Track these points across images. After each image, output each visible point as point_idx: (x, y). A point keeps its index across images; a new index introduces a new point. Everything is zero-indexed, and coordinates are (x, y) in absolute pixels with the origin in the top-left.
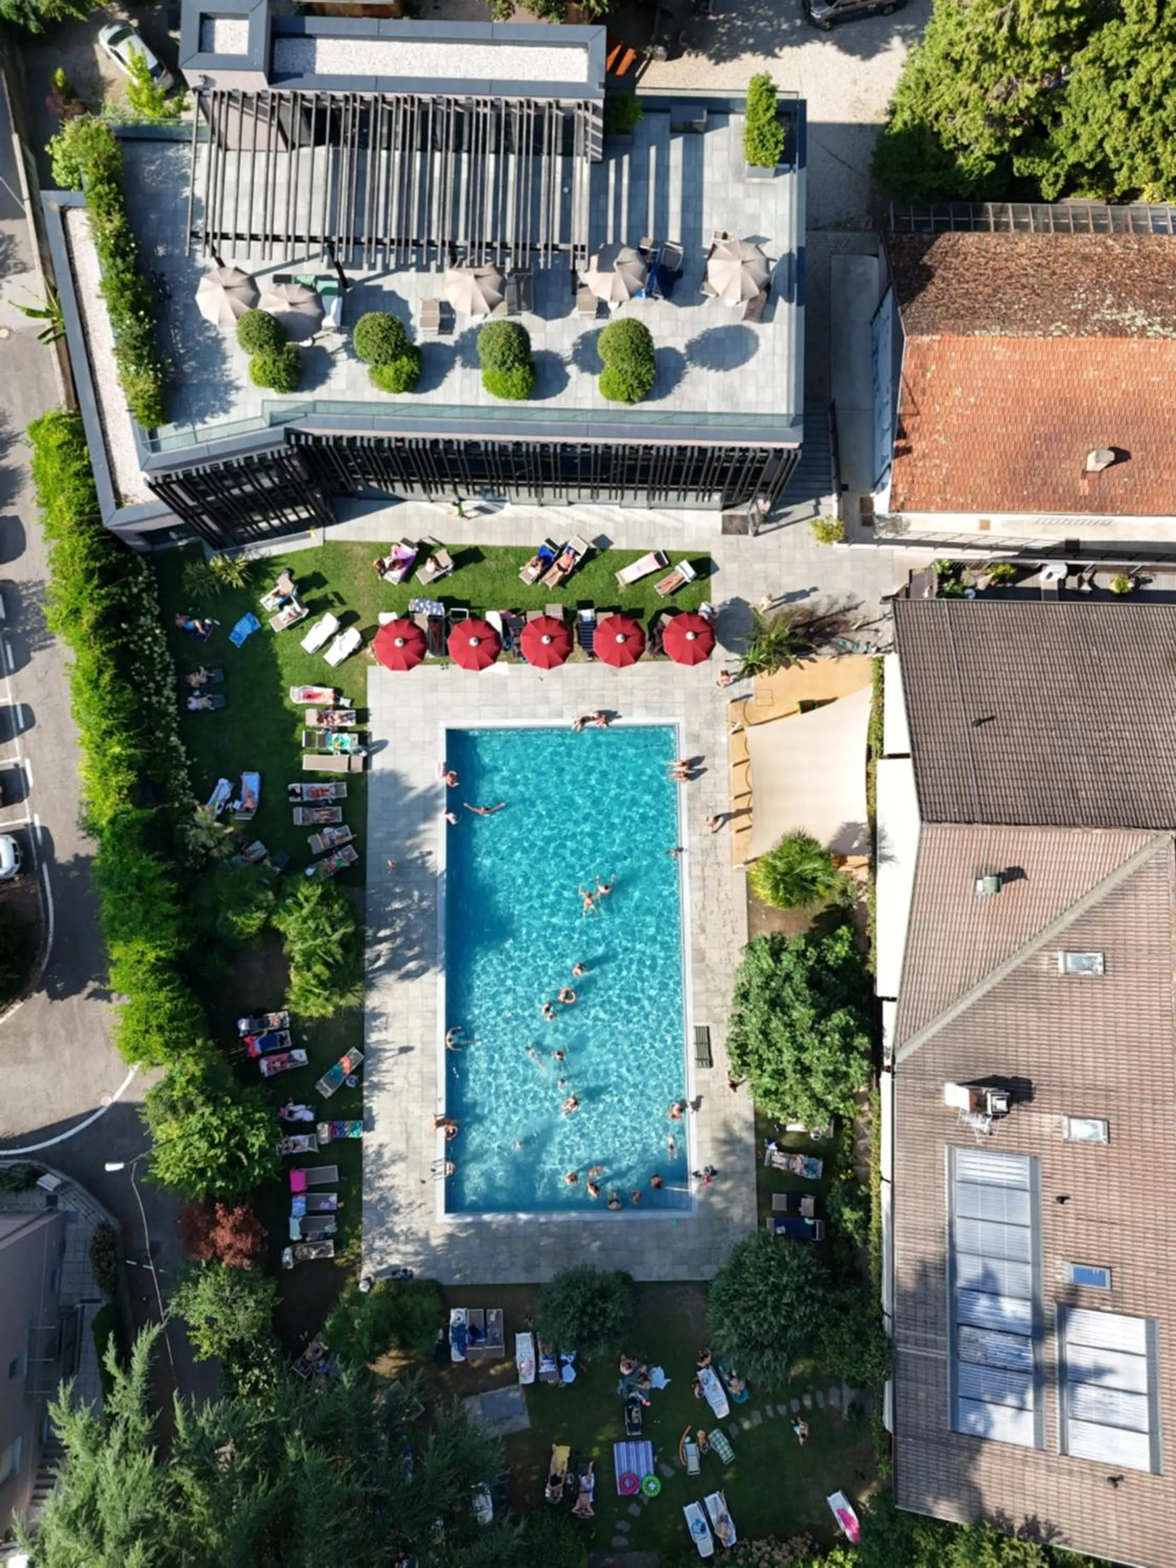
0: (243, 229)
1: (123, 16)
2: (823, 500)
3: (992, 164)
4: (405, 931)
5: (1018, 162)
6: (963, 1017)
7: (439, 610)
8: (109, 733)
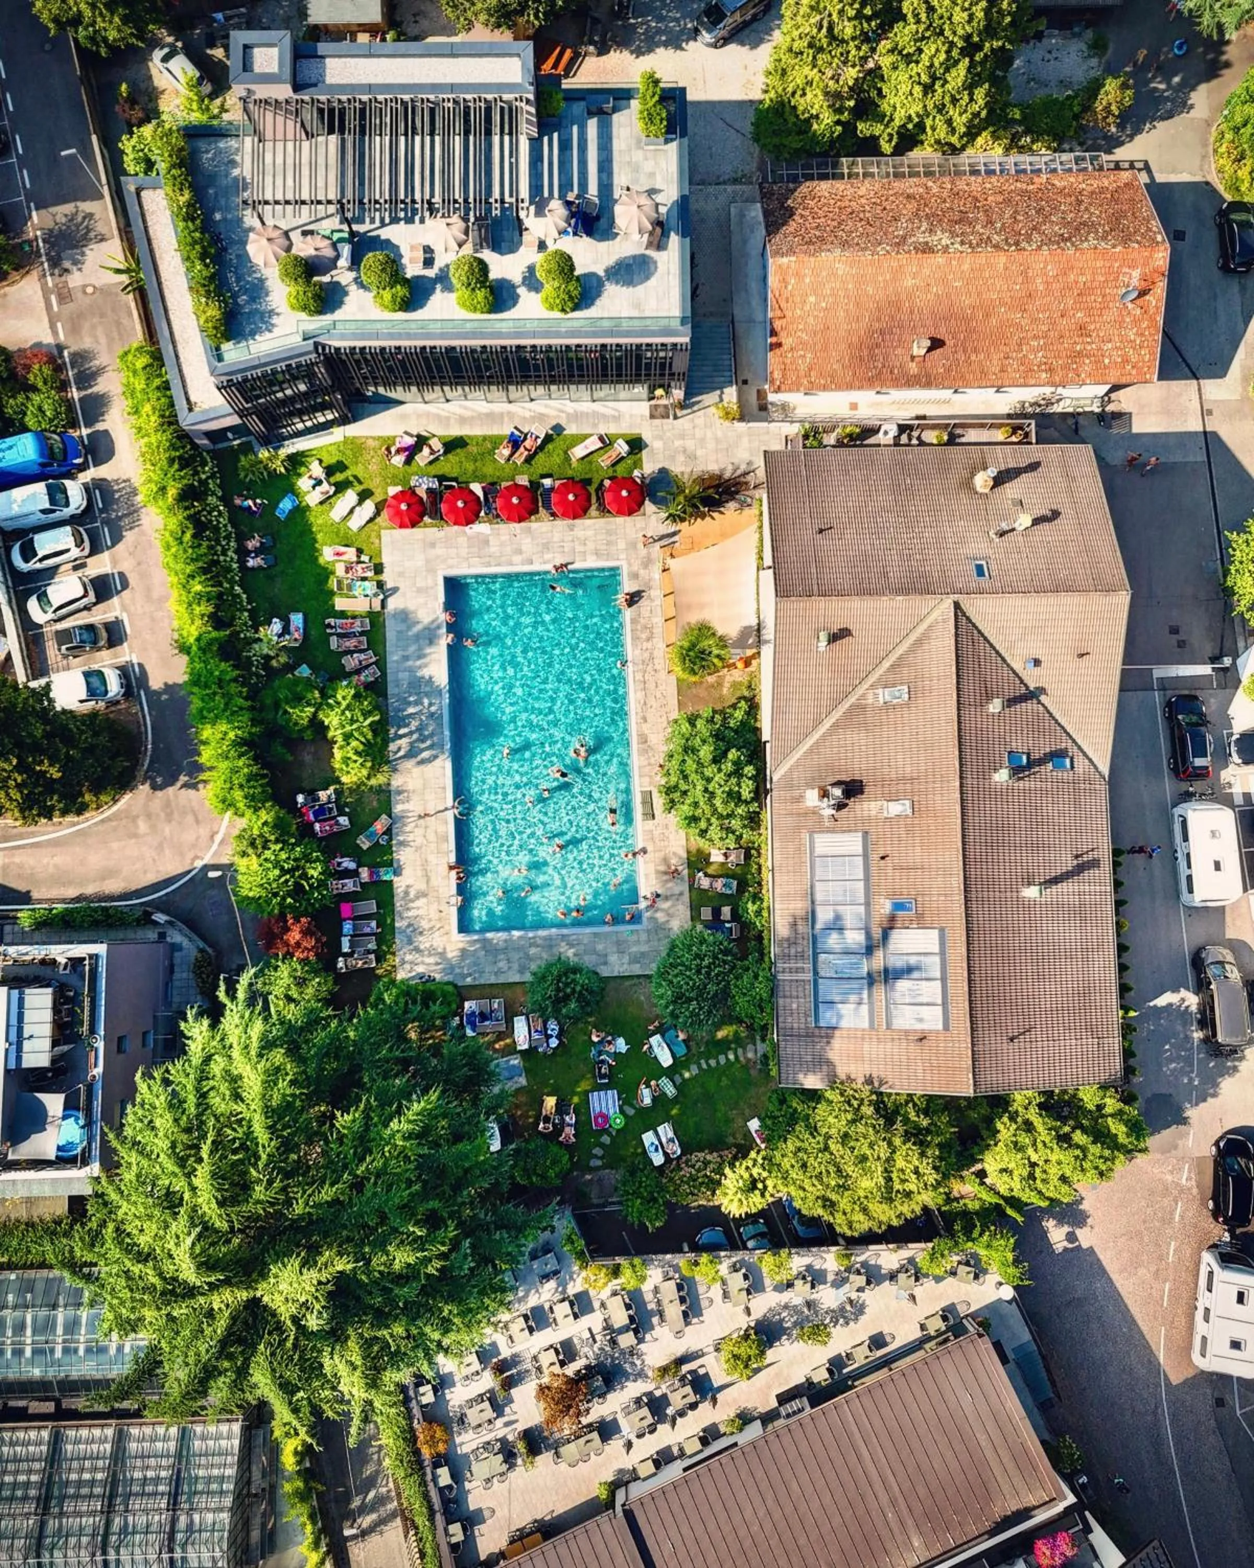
0: (279, 197)
1: (170, 39)
2: (726, 390)
3: (839, 128)
4: (419, 729)
5: (860, 126)
6: (817, 743)
7: (435, 485)
8: (192, 576)
